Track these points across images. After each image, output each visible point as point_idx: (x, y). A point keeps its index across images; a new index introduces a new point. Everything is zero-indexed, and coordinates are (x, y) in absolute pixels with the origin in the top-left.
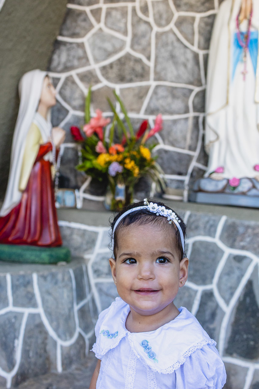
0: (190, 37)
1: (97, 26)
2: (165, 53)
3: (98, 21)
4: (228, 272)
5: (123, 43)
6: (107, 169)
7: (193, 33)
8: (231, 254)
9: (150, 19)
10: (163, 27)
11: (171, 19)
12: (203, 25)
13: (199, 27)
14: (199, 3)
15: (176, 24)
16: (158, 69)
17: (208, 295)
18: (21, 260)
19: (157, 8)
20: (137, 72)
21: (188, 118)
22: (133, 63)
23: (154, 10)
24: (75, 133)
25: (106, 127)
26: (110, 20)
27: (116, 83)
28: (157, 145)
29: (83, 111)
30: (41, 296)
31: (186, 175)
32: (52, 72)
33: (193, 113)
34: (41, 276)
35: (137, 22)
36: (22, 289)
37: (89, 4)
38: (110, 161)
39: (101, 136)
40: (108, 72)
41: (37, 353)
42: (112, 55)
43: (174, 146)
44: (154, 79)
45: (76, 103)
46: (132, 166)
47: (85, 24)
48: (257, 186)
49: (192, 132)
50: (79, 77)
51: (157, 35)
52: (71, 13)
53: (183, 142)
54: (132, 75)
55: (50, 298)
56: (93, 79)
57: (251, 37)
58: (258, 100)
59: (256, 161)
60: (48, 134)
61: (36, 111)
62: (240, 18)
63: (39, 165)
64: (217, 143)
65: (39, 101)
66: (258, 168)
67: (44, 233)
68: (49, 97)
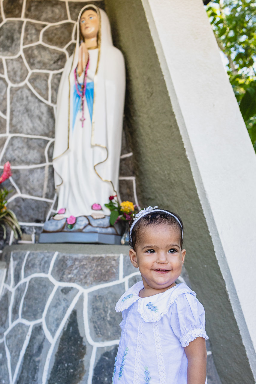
0: (44, 92)
2: (20, 107)
4: (56, 305)
7: (47, 89)
8: (59, 287)
9: (5, 76)
10: (18, 83)
11: (26, 76)
12: (56, 81)
13: (52, 83)
14: (52, 62)
15: (29, 81)
16: (14, 122)
17: (38, 329)
19: (11, 65)
21: (44, 167)
23: (7, 68)
28: (14, 194)
31: (44, 222)
33: (49, 162)
44: (10, 131)
48: (92, 223)
49: (48, 181)
51: (11, 91)
53: (41, 191)
57: (88, 88)
58: (94, 144)
59: (94, 201)
62: (78, 71)
64: (62, 187)
66: (95, 207)
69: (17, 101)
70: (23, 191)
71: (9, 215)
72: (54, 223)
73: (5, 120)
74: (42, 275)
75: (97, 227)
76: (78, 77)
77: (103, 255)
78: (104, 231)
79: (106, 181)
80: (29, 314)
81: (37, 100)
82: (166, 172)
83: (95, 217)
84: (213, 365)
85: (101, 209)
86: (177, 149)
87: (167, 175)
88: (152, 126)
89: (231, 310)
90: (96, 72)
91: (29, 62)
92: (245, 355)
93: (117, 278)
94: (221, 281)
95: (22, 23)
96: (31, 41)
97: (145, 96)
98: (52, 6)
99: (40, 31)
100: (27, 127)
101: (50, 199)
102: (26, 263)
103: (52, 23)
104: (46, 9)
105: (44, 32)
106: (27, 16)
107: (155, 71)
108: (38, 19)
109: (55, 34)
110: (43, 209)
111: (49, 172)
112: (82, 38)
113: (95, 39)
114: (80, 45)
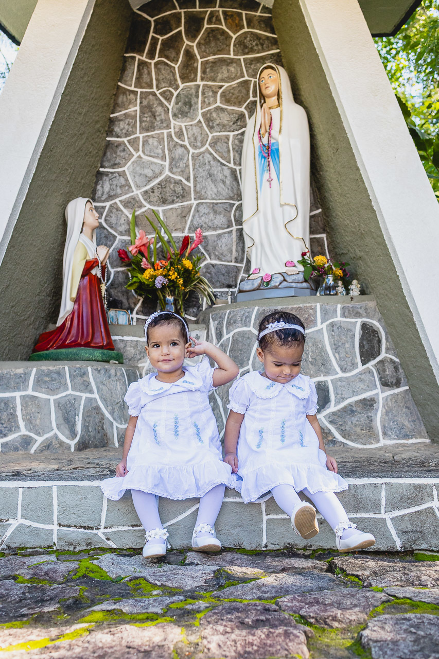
0: (226, 155)
1: (136, 155)
2: (203, 173)
3: (137, 150)
5: (163, 167)
6: (154, 282)
7: (229, 151)
9: (186, 143)
10: (199, 149)
11: (207, 140)
12: (237, 142)
13: (232, 145)
14: (231, 123)
15: (210, 145)
16: (198, 189)
18: (77, 358)
19: (191, 132)
20: (178, 194)
21: (232, 231)
22: (173, 185)
23: (187, 134)
24: (122, 256)
25: (150, 245)
26: (147, 148)
27: (158, 206)
28: (204, 260)
29: (129, 235)
30: (96, 384)
31: (236, 287)
32: (98, 202)
33: (236, 226)
34: (95, 369)
35: (175, 146)
36: (79, 378)
37: (126, 135)
38: (155, 276)
39: (146, 254)
40: (149, 196)
41: (95, 429)
42: (153, 180)
43: (221, 260)
44: (195, 198)
45: (123, 228)
46: (177, 277)
47: (125, 153)
48: (288, 279)
49: (237, 244)
50: (123, 204)
51: (193, 157)
52: (111, 145)
53: (229, 255)
54: (174, 196)
55: (104, 388)
56: (137, 204)
57: (273, 148)
58: (283, 203)
59: (287, 258)
60: (94, 252)
61: (81, 232)
62: (262, 132)
63: (87, 278)
64: (254, 248)
65: (83, 223)
66: (289, 264)
67: (96, 336)
68: (92, 219)
69: (199, 167)
70: (212, 257)
71: (201, 281)
72: (250, 282)
73: (190, 187)
74: (245, 329)
75: (292, 282)
76: (262, 138)
77: (301, 305)
78: (299, 285)
79: (298, 239)
81: (219, 164)
82: (356, 224)
83: (290, 274)
84: (410, 399)
85: (295, 266)
86: (364, 201)
87: (357, 227)
88: (340, 180)
89: (419, 338)
90: (280, 132)
91: (208, 126)
93: (316, 325)
94: (409, 314)
95: (198, 86)
96: (209, 103)
97: (330, 151)
98: (228, 65)
99: (217, 93)
100: (211, 192)
101: (240, 263)
102: (227, 321)
103: (228, 82)
104: (222, 68)
105: (221, 93)
106: (202, 79)
107: (338, 129)
108: (214, 80)
109: (233, 94)
110: (234, 274)
111: (237, 236)
112: (262, 98)
113: (276, 97)
114: (261, 106)
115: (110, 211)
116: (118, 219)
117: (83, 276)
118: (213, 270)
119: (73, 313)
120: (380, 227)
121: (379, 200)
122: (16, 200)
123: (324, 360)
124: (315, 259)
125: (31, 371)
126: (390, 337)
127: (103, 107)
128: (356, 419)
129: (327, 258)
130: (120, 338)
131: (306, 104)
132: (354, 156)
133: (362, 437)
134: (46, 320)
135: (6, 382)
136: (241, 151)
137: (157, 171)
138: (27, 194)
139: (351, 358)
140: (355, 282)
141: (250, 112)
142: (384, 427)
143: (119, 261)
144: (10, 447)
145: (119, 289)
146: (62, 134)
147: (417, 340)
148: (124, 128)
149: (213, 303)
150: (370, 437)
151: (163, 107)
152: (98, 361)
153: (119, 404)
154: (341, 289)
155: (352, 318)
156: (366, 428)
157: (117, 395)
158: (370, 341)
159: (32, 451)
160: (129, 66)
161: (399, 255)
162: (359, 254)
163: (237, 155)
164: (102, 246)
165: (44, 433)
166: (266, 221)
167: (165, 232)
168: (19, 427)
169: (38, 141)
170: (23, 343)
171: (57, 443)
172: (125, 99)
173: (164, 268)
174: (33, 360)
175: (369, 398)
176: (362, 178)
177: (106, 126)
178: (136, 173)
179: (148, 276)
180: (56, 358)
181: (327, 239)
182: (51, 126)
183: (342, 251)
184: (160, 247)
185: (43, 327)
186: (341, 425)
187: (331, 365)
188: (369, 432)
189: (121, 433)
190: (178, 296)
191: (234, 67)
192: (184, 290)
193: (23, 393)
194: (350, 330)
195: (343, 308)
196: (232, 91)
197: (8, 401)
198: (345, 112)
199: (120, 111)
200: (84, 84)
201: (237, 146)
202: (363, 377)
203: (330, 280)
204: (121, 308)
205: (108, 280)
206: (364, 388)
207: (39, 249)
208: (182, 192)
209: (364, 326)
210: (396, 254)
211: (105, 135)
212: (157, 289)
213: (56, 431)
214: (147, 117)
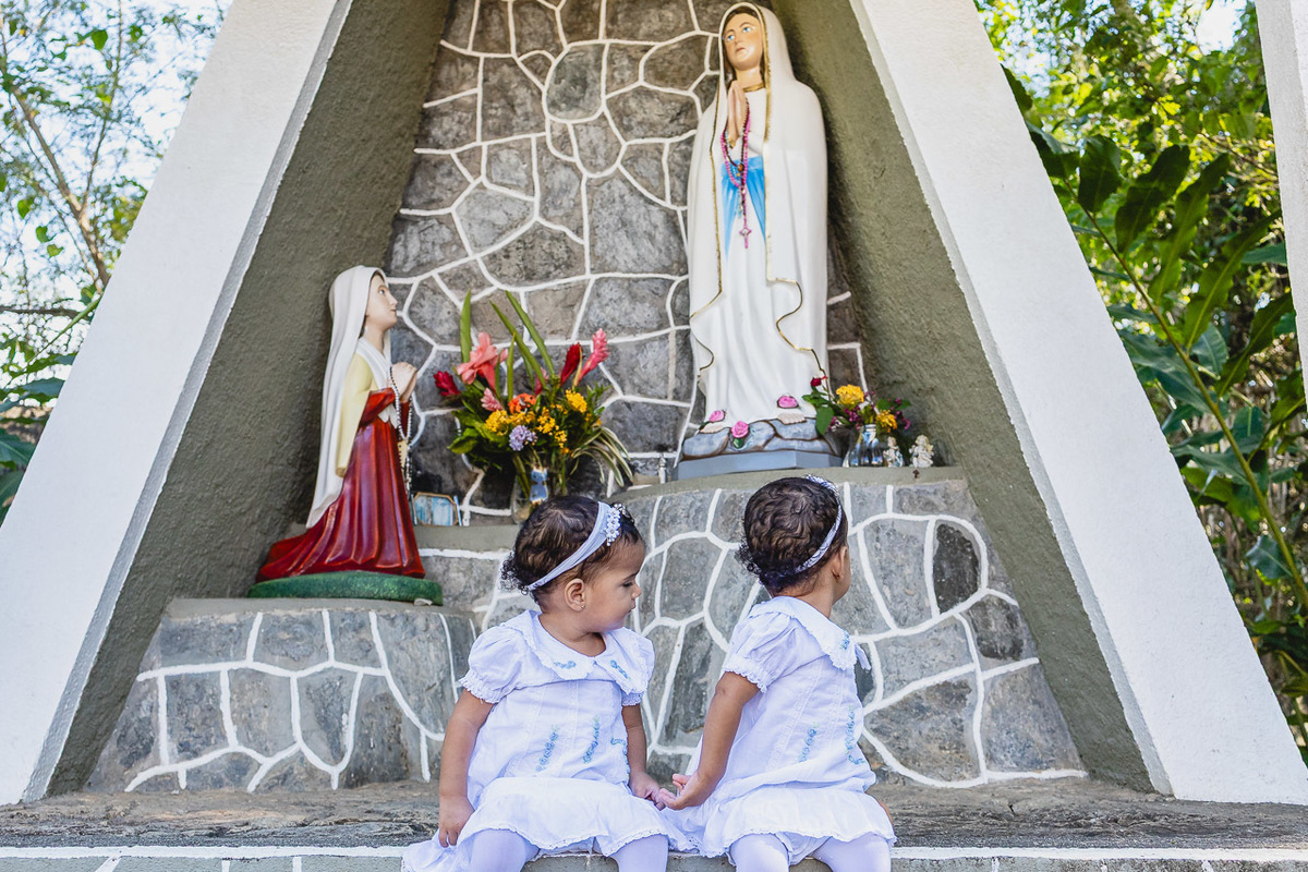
0: (655, 183)
1: (474, 183)
2: (608, 219)
3: (476, 173)
4: (727, 583)
5: (528, 207)
6: (507, 437)
7: (662, 175)
8: (730, 550)
9: (576, 159)
10: (602, 170)
11: (618, 154)
12: (677, 157)
13: (669, 163)
14: (668, 120)
15: (624, 162)
16: (599, 250)
17: (698, 630)
18: (348, 592)
19: (585, 136)
20: (558, 260)
21: (667, 335)
22: (548, 242)
23: (578, 141)
24: (444, 384)
25: (499, 363)
26: (497, 169)
27: (518, 284)
28: (610, 395)
29: (458, 344)
30: (386, 648)
31: (675, 449)
32: (396, 276)
33: (676, 325)
34: (384, 617)
35: (553, 165)
36: (351, 634)
37: (455, 144)
38: (510, 425)
39: (491, 381)
40: (500, 265)
41: (383, 742)
42: (508, 233)
43: (645, 395)
44: (592, 270)
45: (444, 330)
46: (554, 428)
47: (451, 180)
48: (782, 431)
49: (677, 362)
50: (446, 279)
51: (588, 187)
52: (423, 163)
53: (662, 384)
54: (550, 265)
55: (402, 655)
56: (474, 280)
57: (752, 168)
58: (772, 278)
59: (781, 390)
60: (386, 375)
61: (361, 335)
62: (728, 137)
63: (370, 429)
64: (712, 370)
65: (366, 317)
66: (785, 402)
67: (386, 548)
68: (383, 310)
69: (602, 206)
70: (627, 388)
71: (604, 437)
72: (705, 439)
73: (582, 247)
74: (695, 534)
75: (792, 439)
76: (729, 149)
78: (806, 446)
79: (803, 350)
80: (675, 606)
81: (642, 201)
82: (923, 321)
83: (787, 421)
85: (798, 406)
86: (940, 273)
87: (926, 327)
88: (889, 233)
89: (1059, 556)
90: (766, 137)
91: (620, 126)
92: (1090, 630)
94: (1038, 505)
95: (601, 47)
96: (622, 81)
97: (869, 176)
98: (660, 7)
99: (638, 60)
100: (626, 258)
101: (684, 401)
102: (658, 518)
103: (660, 41)
104: (648, 13)
105: (647, 62)
106: (609, 34)
107: (885, 129)
108: (633, 37)
109: (670, 63)
110: (674, 422)
111: (678, 345)
112: (730, 70)
113: (757, 69)
114: (728, 86)
115: (420, 295)
116: (435, 309)
117: (363, 425)
118: (628, 415)
119: (341, 499)
120: (973, 327)
121: (970, 272)
122: (232, 268)
123: (861, 600)
124: (839, 391)
125: (253, 619)
126: (996, 555)
127: (408, 88)
128: (930, 726)
129: (862, 390)
130: (437, 552)
131: (818, 84)
132: (918, 183)
133: (943, 763)
134: (285, 514)
135: (201, 641)
136: (687, 176)
137: (516, 215)
138: (254, 258)
139: (916, 597)
140: (921, 439)
141: (705, 98)
142: (988, 742)
143: (436, 396)
144: (206, 778)
145: (435, 453)
146: (325, 139)
147: (1054, 560)
148: (451, 129)
149: (628, 483)
150: (959, 764)
151: (529, 88)
152: (390, 599)
153: (432, 691)
154: (892, 453)
155: (918, 514)
156: (950, 746)
157: (428, 671)
158: (955, 563)
159: (251, 788)
160: (462, 9)
161: (1015, 384)
162: (930, 382)
163: (677, 183)
164: (403, 364)
165: (275, 751)
166: (738, 316)
167: (531, 337)
168: (224, 737)
169: (278, 152)
170: (238, 563)
171: (303, 770)
172: (453, 73)
173: (529, 410)
174: (258, 596)
175: (954, 682)
176: (935, 227)
177: (413, 125)
178: (473, 218)
179: (496, 425)
180: (305, 593)
181: (863, 353)
182: (306, 122)
183: (892, 378)
184: (520, 366)
185: (278, 530)
186: (898, 738)
187: (875, 611)
188: (958, 755)
189: (436, 752)
190: (556, 468)
191: (673, 11)
192: (568, 454)
193: (235, 665)
194: (911, 539)
195: (898, 493)
196: (668, 57)
197: (204, 681)
198: (898, 97)
199: (443, 97)
200: (372, 41)
201: (679, 165)
202: (942, 636)
203: (870, 435)
204: (440, 492)
205: (414, 433)
206: (945, 660)
207: (274, 370)
208: (566, 256)
209: (943, 531)
210: (1008, 382)
211: (413, 144)
212: (513, 453)
213: (300, 745)
214: (496, 109)
